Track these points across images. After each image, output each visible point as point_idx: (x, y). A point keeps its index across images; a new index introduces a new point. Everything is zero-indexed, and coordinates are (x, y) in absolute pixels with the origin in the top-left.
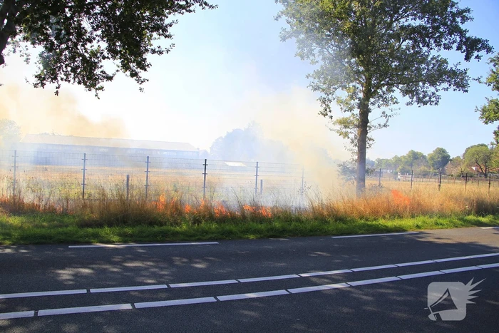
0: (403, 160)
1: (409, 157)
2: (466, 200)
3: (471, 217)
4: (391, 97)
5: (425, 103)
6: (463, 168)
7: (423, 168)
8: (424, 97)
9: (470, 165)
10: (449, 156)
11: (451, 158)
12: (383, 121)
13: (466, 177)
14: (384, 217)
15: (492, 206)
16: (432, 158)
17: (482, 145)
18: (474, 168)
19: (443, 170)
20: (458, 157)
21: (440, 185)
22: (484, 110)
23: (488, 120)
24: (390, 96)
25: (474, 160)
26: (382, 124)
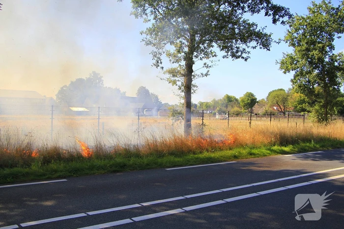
0: (220, 102)
1: (225, 100)
2: (272, 133)
3: (276, 148)
4: (211, 51)
5: (238, 57)
6: (267, 108)
7: (236, 109)
8: (237, 52)
9: (272, 106)
10: (256, 99)
11: (257, 100)
12: (205, 71)
13: (270, 115)
14: (207, 151)
15: (292, 137)
16: (243, 101)
17: (281, 90)
18: (275, 108)
19: (252, 110)
20: (263, 99)
21: (250, 123)
22: (283, 63)
23: (287, 70)
24: (210, 50)
25: (275, 102)
26: (204, 73)
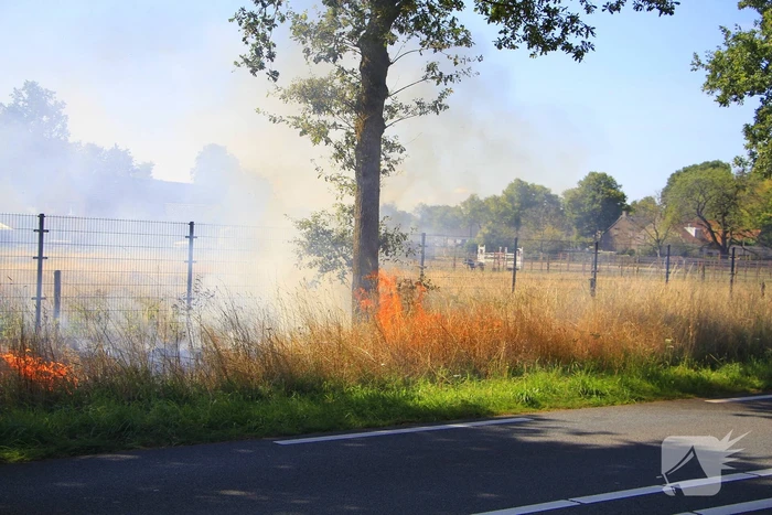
0: (493, 208)
1: (510, 198)
2: (670, 320)
3: (682, 370)
4: (452, 23)
5: (548, 46)
6: (658, 230)
7: (549, 231)
8: (548, 26)
9: (679, 223)
10: (623, 197)
11: (629, 202)
13: (662, 253)
14: (432, 378)
15: (740, 335)
16: (575, 200)
17: (716, 165)
18: (692, 231)
19: (607, 236)
20: (649, 200)
21: (593, 283)
22: (718, 65)
23: (731, 94)
24: (449, 18)
25: (691, 208)
26: (429, 101)
